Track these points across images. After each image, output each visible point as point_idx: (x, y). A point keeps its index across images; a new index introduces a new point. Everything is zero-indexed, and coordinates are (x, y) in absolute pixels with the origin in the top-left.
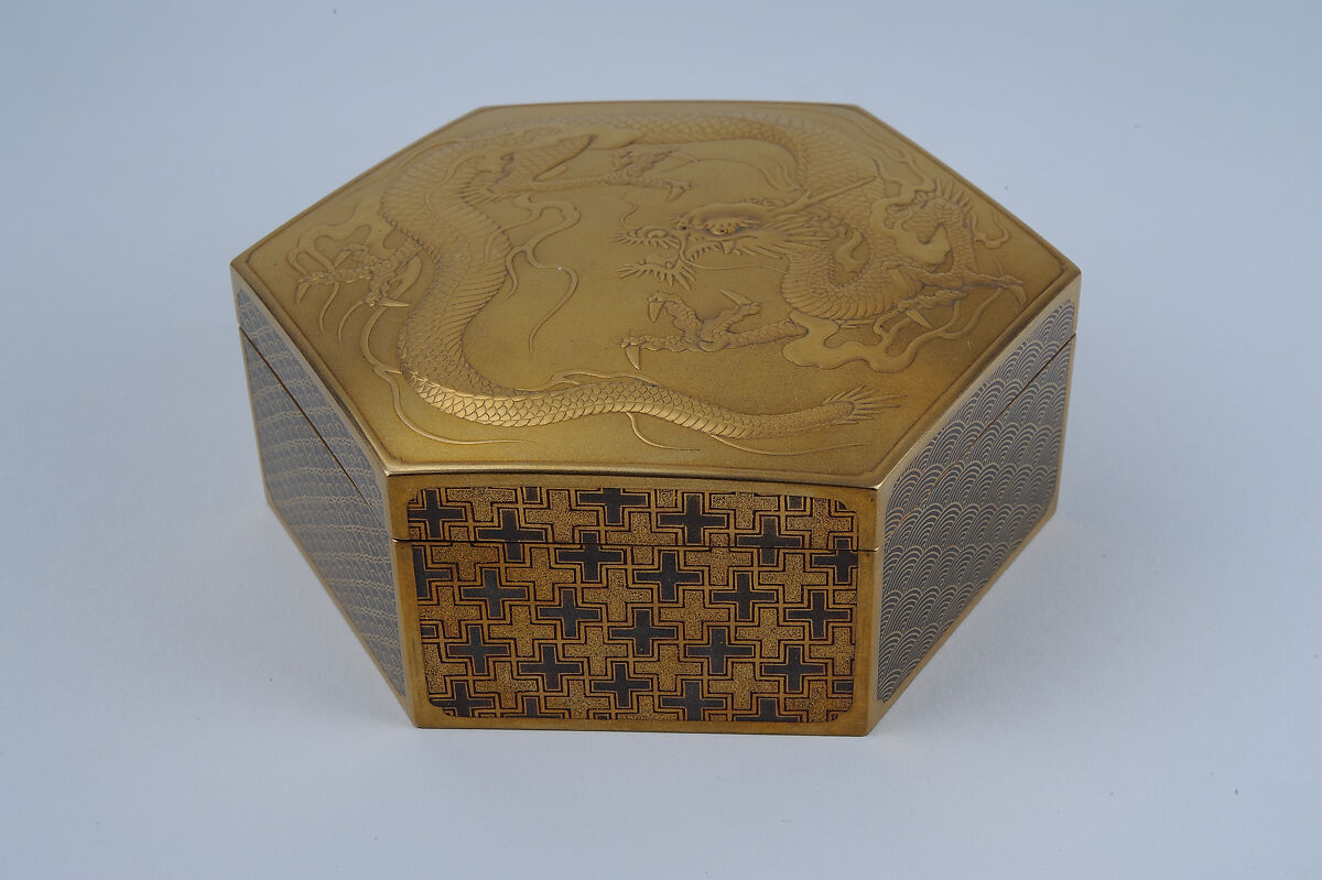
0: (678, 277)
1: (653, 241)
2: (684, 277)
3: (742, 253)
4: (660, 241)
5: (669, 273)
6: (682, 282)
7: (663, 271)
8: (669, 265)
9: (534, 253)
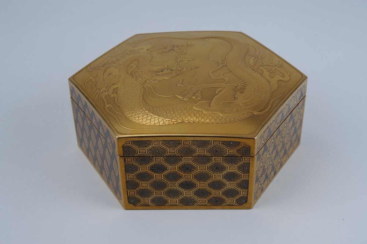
0: (179, 58)
1: (187, 67)
2: (177, 58)
3: (162, 65)
4: (185, 67)
5: (182, 59)
6: (178, 57)
7: (183, 59)
8: (182, 60)
9: (219, 64)
